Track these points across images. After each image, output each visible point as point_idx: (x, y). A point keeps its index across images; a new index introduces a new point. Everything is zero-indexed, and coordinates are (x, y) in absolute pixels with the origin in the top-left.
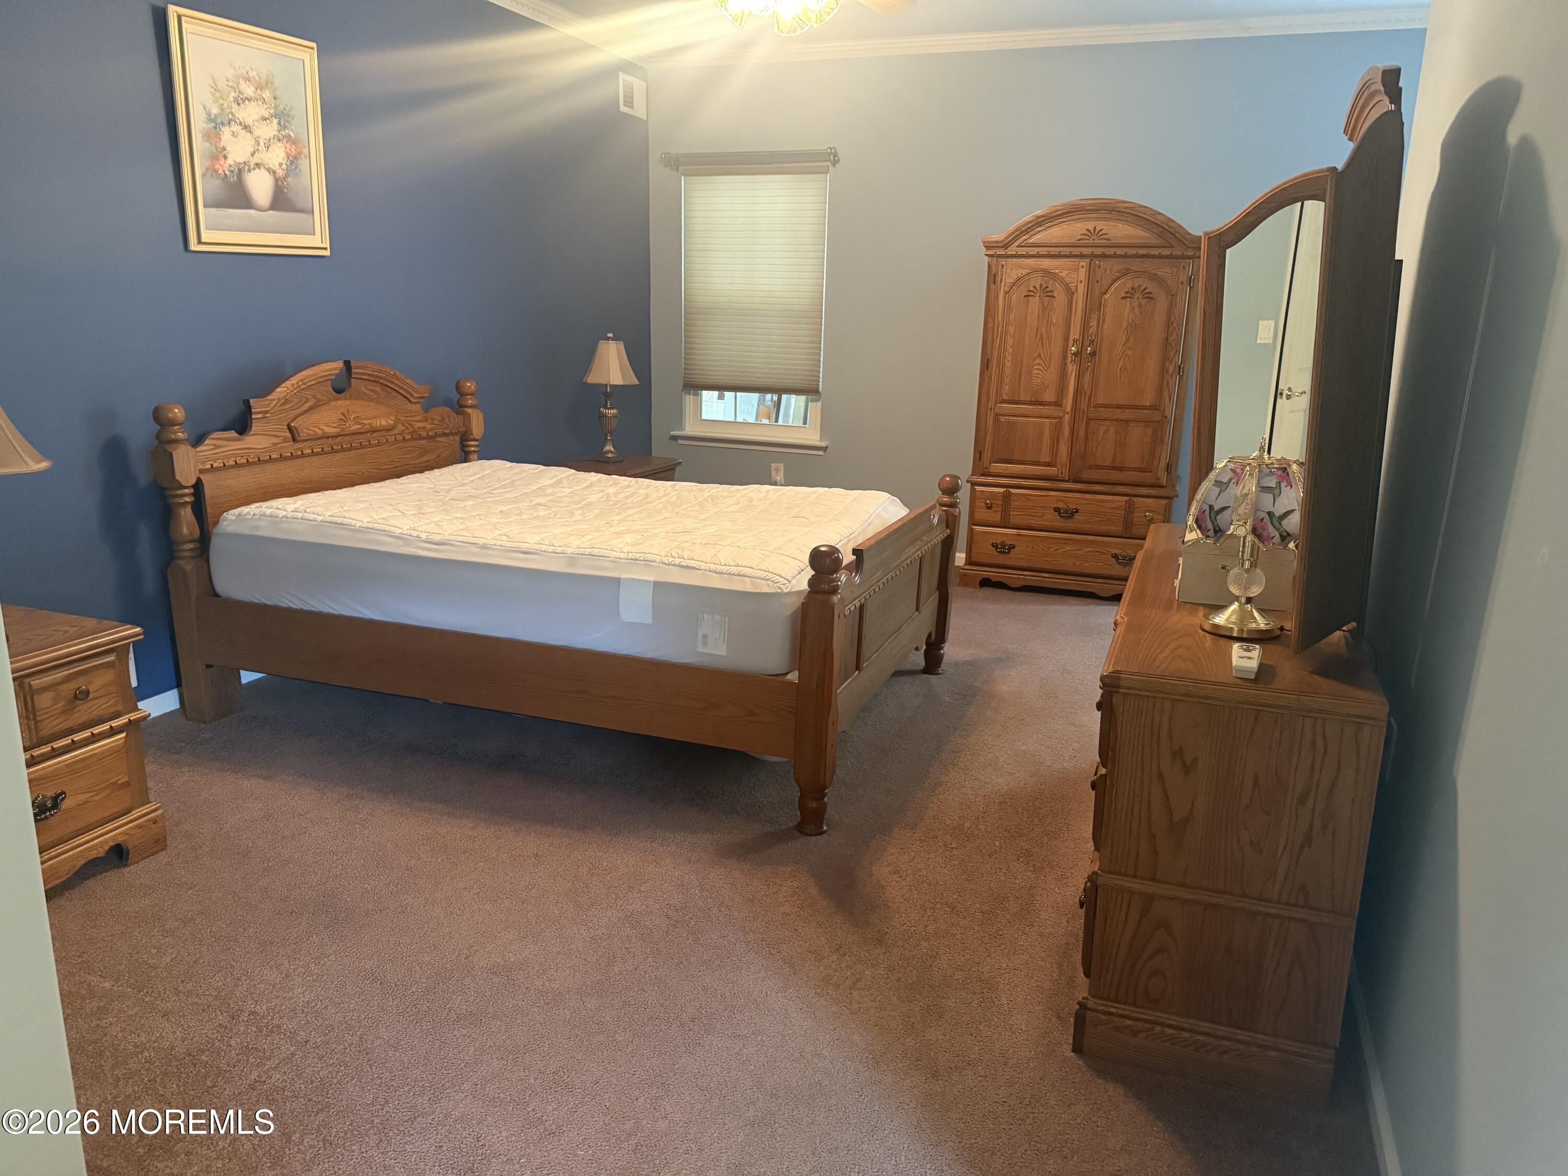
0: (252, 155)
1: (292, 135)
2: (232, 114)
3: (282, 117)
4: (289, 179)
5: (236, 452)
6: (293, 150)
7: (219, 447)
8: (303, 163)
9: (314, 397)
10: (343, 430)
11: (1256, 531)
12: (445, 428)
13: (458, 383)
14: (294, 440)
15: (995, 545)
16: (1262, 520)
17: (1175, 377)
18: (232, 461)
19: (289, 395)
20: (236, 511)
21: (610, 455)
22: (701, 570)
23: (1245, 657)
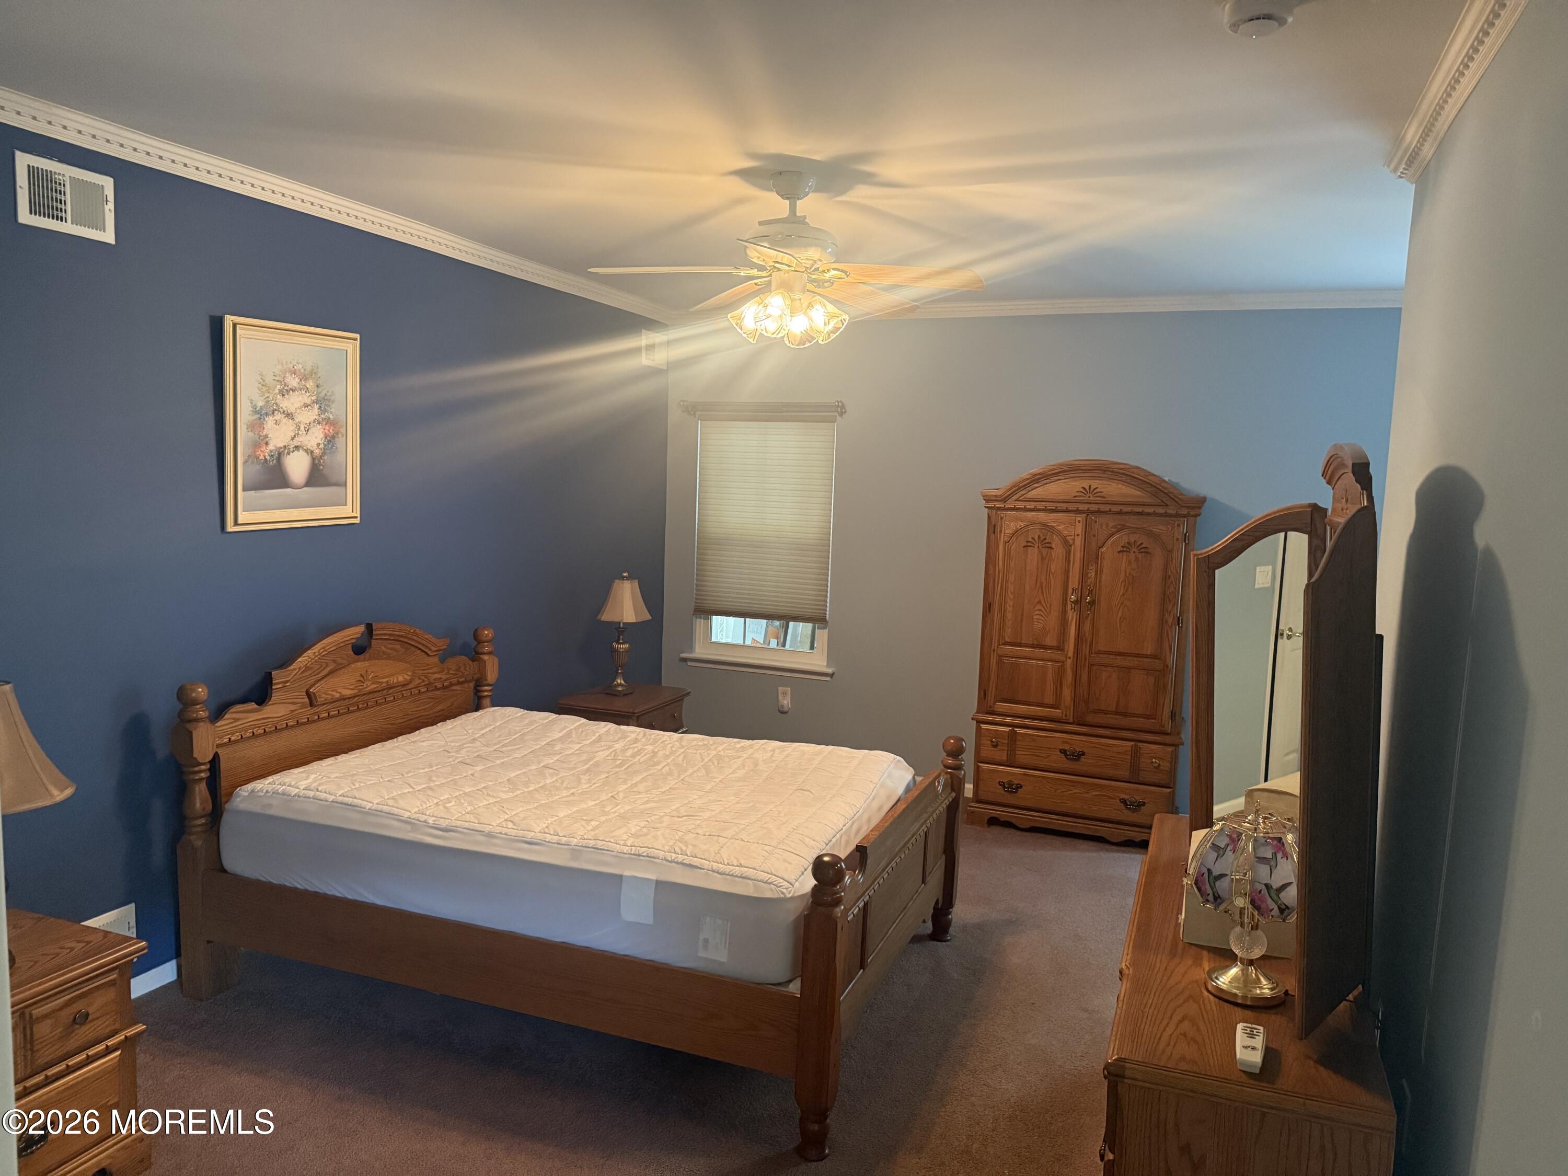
0: (293, 439)
1: (331, 417)
2: (276, 404)
3: (323, 403)
4: (326, 457)
5: (253, 723)
6: (331, 431)
7: (238, 719)
8: (340, 441)
9: (334, 661)
10: (360, 690)
11: (1254, 902)
12: (461, 677)
13: (476, 631)
14: (311, 705)
15: (1002, 784)
16: (1260, 892)
17: (1174, 627)
18: (250, 733)
19: (310, 663)
20: (249, 787)
21: (620, 689)
22: (704, 869)
23: (1249, 1047)
